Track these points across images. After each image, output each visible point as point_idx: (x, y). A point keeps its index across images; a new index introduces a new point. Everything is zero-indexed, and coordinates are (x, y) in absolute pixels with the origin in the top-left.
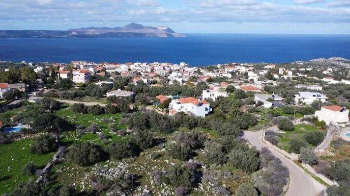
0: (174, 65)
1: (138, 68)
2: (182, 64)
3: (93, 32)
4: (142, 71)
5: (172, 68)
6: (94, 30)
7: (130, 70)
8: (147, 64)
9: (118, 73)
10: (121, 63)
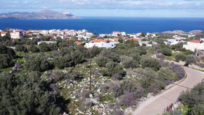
0: (79, 31)
1: (54, 32)
2: (84, 31)
3: (18, 15)
4: (58, 34)
5: (77, 33)
6: (18, 14)
7: (49, 33)
8: (60, 30)
9: (41, 35)
10: (42, 30)
